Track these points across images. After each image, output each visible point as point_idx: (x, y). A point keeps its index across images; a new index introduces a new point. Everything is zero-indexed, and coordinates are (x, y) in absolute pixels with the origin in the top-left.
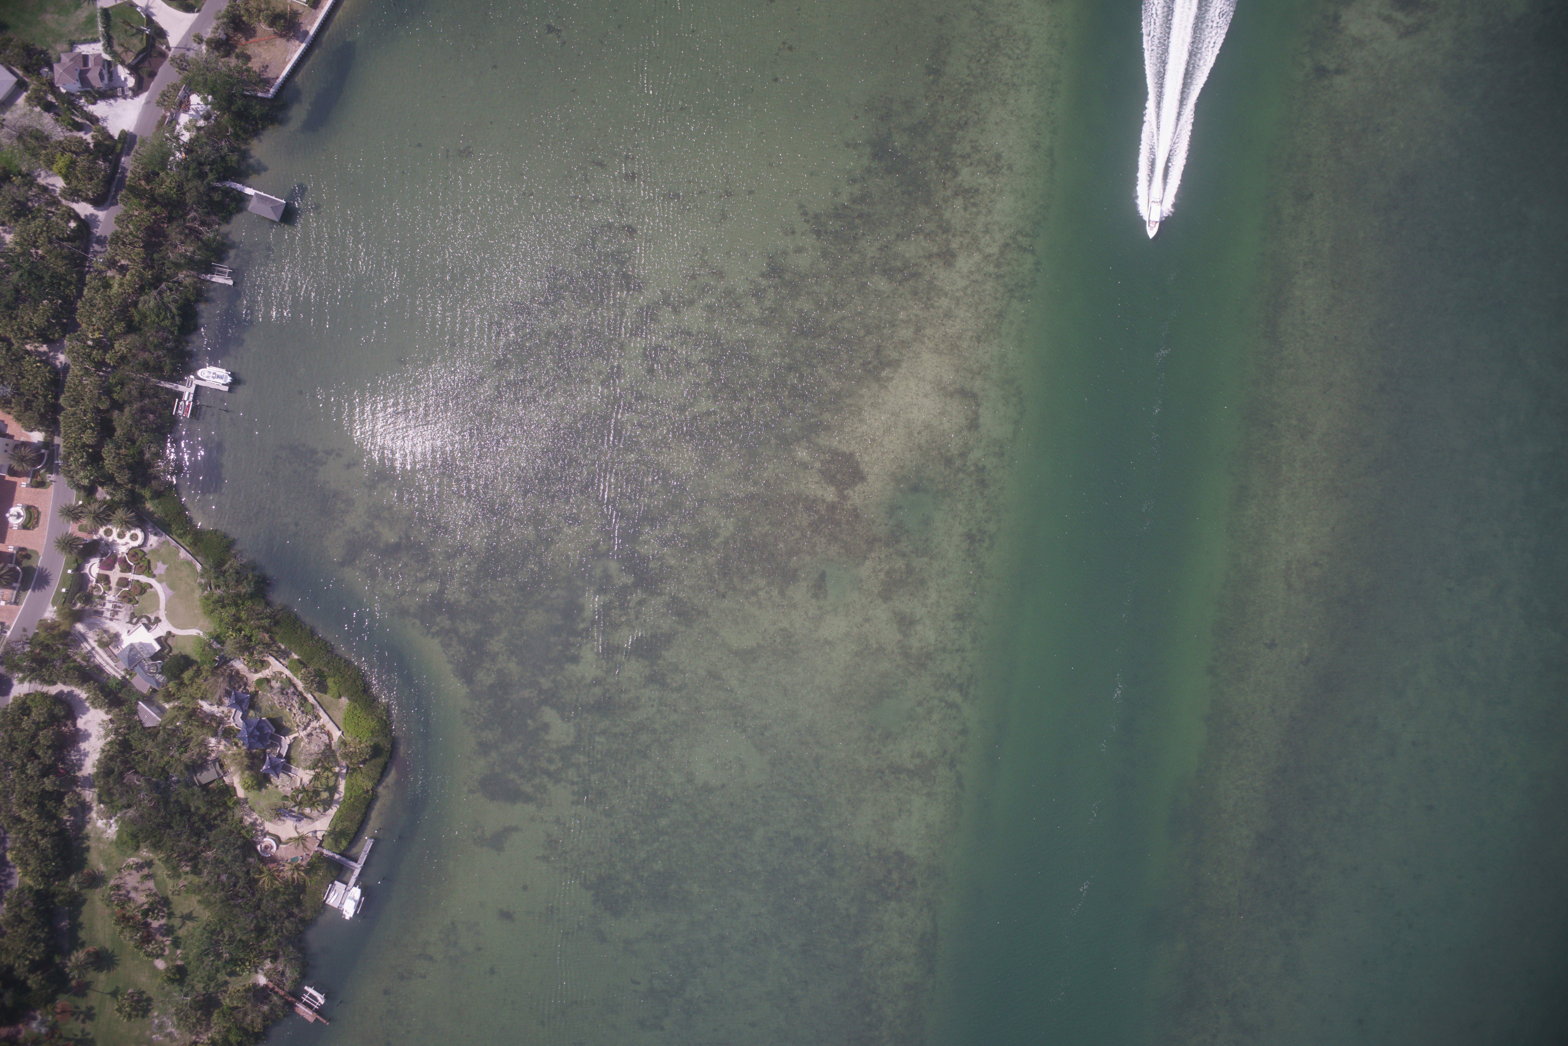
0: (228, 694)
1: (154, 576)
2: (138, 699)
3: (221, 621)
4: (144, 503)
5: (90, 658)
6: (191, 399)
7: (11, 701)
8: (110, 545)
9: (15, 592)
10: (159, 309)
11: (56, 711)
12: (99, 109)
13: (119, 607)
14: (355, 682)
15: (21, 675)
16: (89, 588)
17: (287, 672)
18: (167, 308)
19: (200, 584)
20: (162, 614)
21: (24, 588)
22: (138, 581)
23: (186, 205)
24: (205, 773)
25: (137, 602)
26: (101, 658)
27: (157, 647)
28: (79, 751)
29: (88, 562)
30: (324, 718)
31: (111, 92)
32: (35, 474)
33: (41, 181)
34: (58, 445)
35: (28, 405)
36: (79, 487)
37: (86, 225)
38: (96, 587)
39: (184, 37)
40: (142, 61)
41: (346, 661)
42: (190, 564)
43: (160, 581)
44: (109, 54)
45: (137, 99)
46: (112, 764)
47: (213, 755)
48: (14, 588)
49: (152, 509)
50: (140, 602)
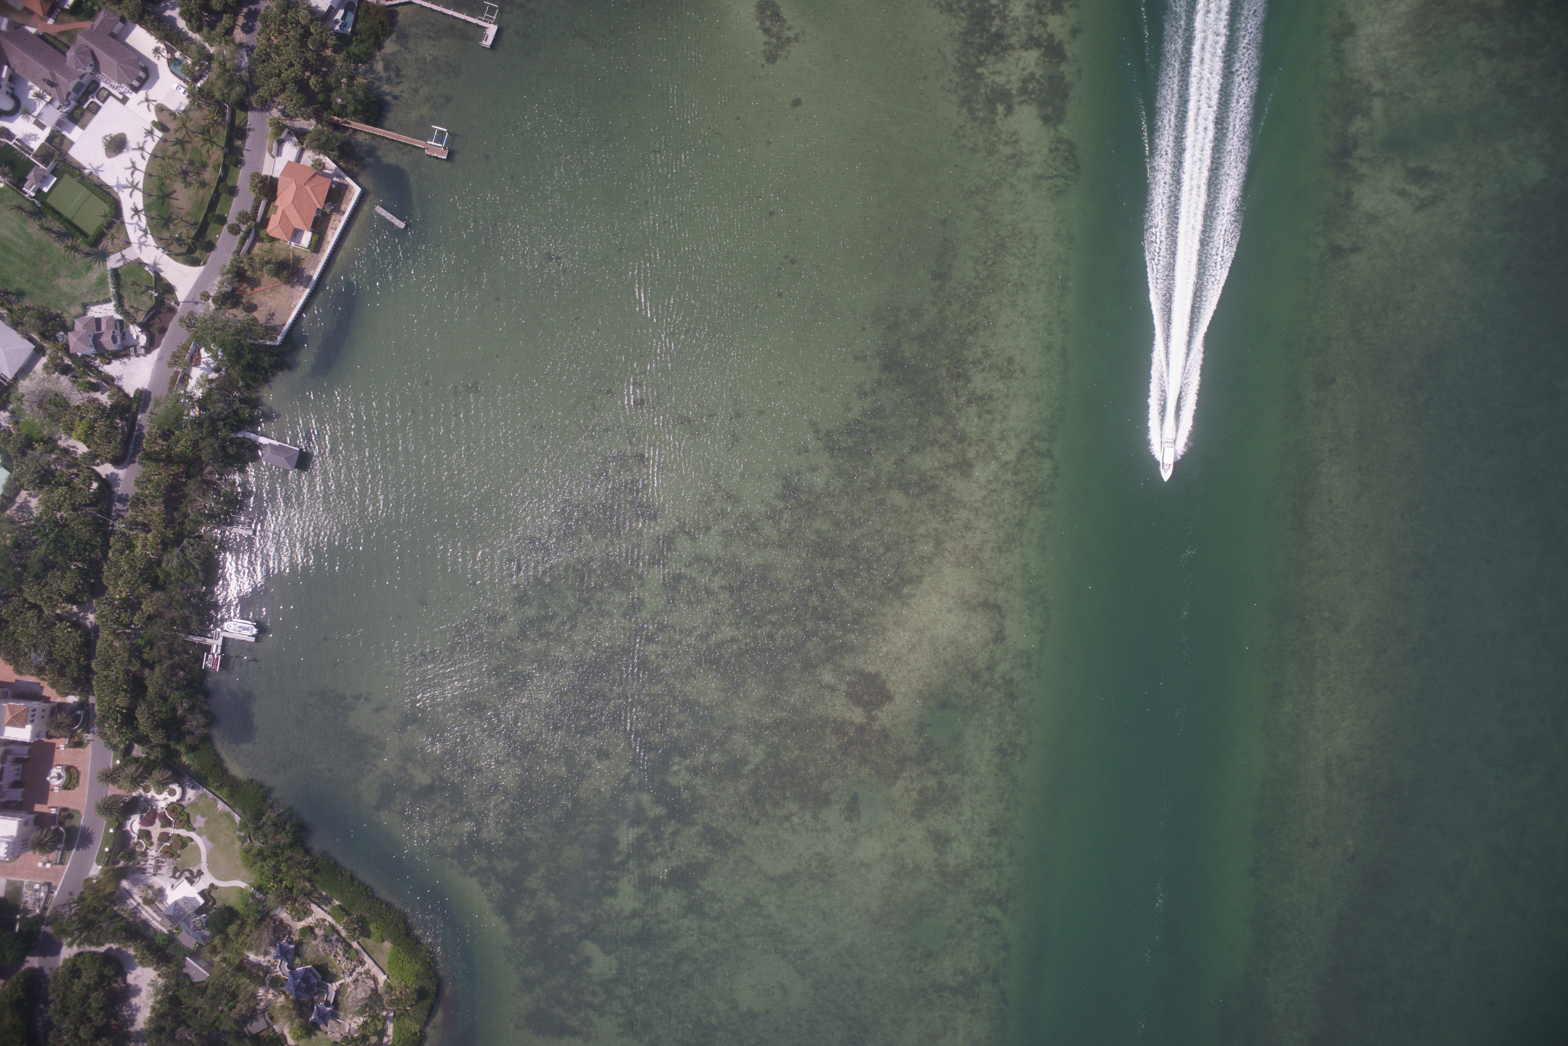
0: (273, 944)
1: (194, 830)
2: (185, 955)
3: (262, 874)
4: (180, 757)
5: (136, 913)
6: (219, 651)
7: (61, 964)
8: (150, 802)
9: (60, 853)
10: (182, 566)
11: (106, 972)
12: (113, 369)
13: (162, 862)
14: (397, 926)
15: (69, 939)
16: (132, 845)
17: (330, 919)
18: (190, 565)
19: (239, 837)
20: (204, 866)
21: (69, 848)
22: (179, 835)
23: (202, 462)
24: (255, 1024)
25: (179, 856)
26: (147, 913)
27: (201, 901)
28: (130, 1006)
29: (129, 819)
30: (369, 963)
31: (124, 351)
32: (72, 735)
33: (62, 443)
34: (93, 705)
35: (62, 673)
36: (115, 747)
37: (107, 484)
38: (138, 843)
39: (191, 291)
40: (152, 318)
41: (387, 904)
42: (228, 815)
43: (200, 835)
44: (121, 314)
45: (149, 356)
46: (163, 1023)
47: (262, 1004)
48: (59, 849)
49: (187, 763)
50: (182, 855)
